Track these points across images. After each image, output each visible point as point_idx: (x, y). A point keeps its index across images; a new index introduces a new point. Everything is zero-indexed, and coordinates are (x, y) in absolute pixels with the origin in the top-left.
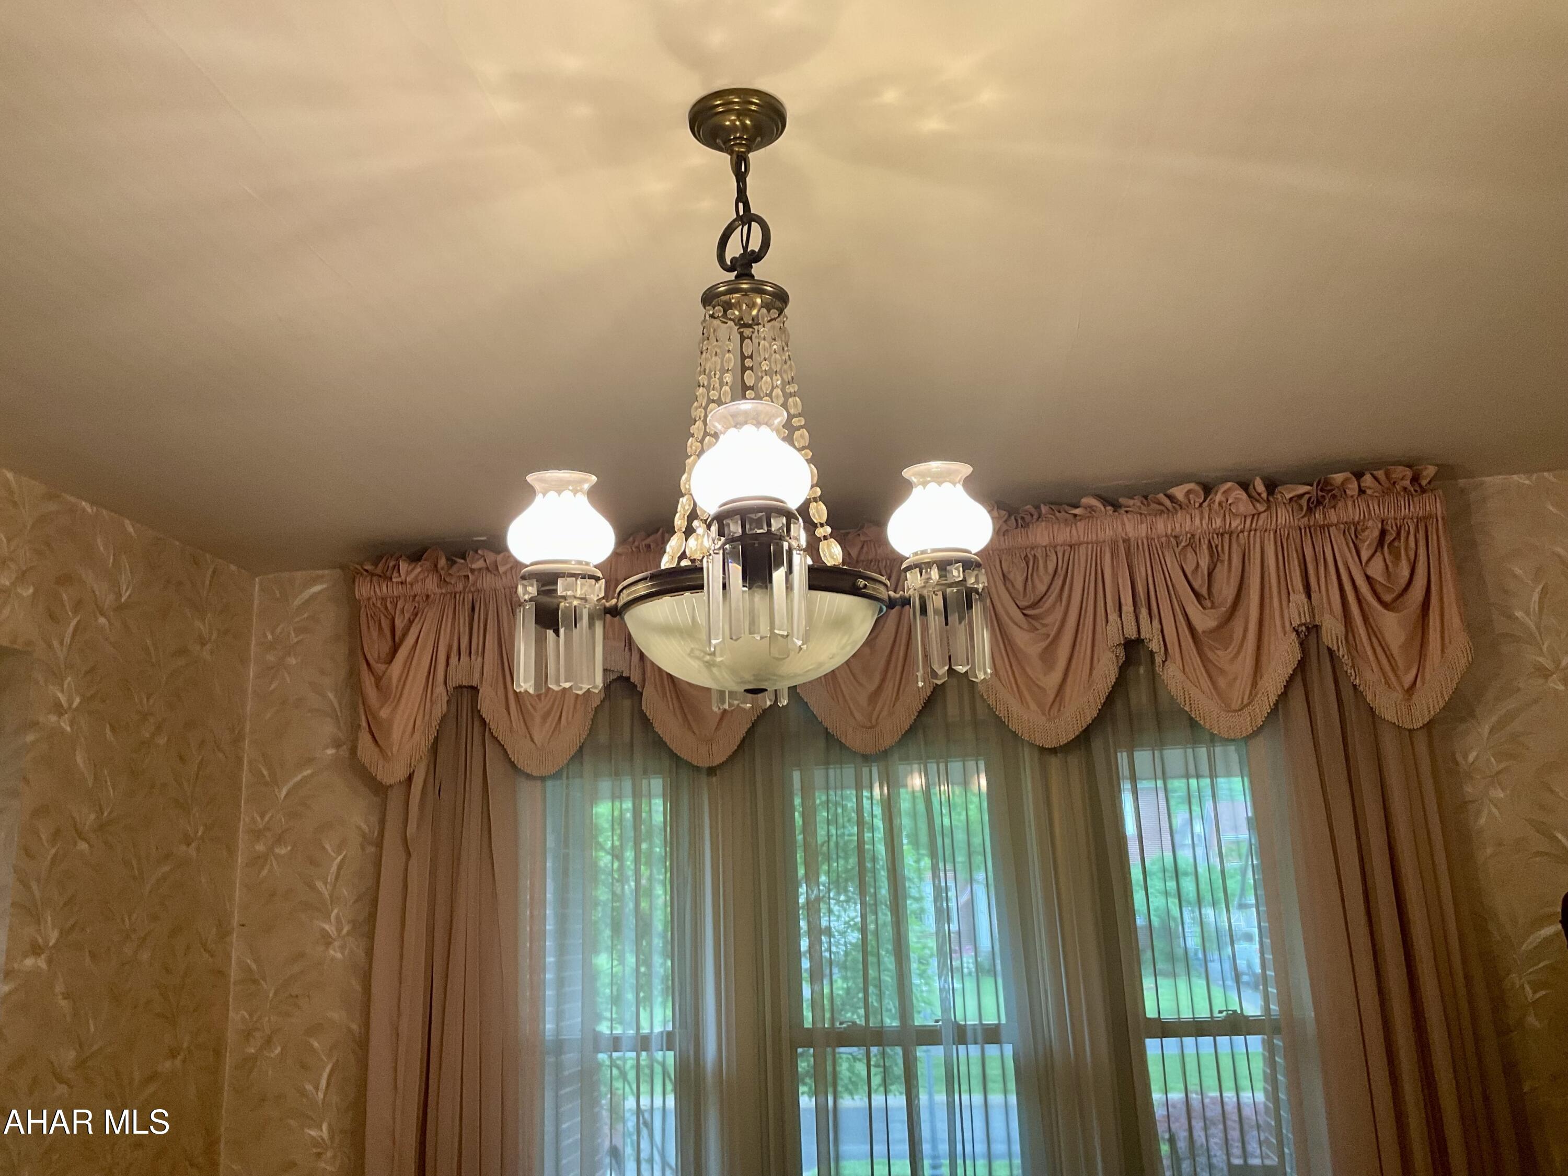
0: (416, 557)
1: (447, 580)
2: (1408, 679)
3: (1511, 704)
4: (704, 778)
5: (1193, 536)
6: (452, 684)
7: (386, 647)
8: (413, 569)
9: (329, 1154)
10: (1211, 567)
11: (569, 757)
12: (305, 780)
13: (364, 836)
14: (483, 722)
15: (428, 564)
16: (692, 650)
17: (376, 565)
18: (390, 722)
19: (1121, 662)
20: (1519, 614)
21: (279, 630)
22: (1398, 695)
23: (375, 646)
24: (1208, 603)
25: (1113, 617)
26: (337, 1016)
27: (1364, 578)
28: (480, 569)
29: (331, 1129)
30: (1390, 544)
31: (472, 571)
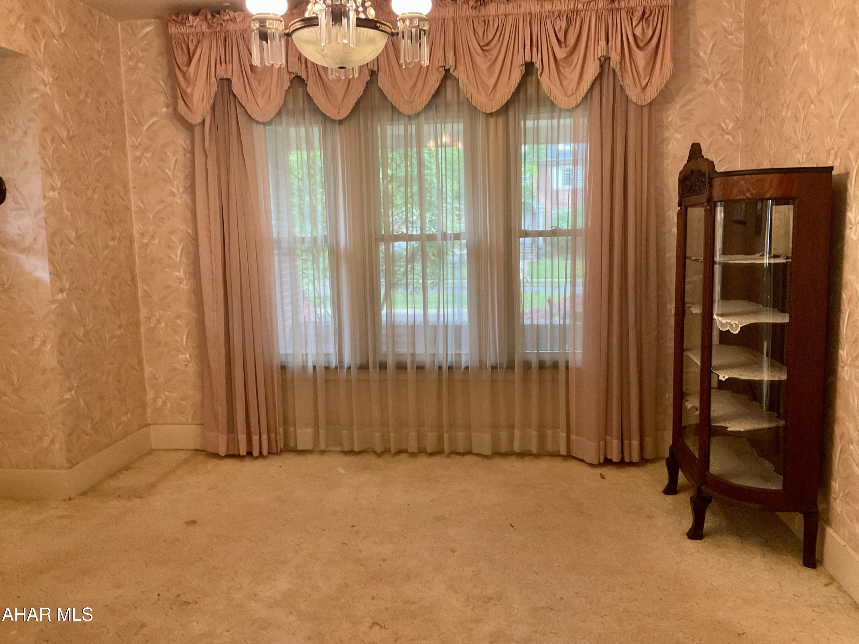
0: (196, 13)
1: (212, 25)
2: (644, 83)
3: (690, 96)
4: (337, 127)
5: (560, 12)
6: (219, 77)
7: (185, 59)
8: (196, 20)
9: (185, 282)
10: (567, 28)
11: (275, 114)
12: (154, 123)
13: (184, 149)
14: (234, 95)
15: (202, 17)
16: (317, 50)
17: (177, 16)
18: (192, 94)
19: (523, 73)
20: (701, 54)
21: (133, 49)
22: (639, 90)
23: (181, 58)
24: (564, 45)
25: (521, 51)
26: (182, 227)
27: (632, 35)
28: (228, 20)
29: (185, 273)
30: (647, 19)
31: (224, 21)
